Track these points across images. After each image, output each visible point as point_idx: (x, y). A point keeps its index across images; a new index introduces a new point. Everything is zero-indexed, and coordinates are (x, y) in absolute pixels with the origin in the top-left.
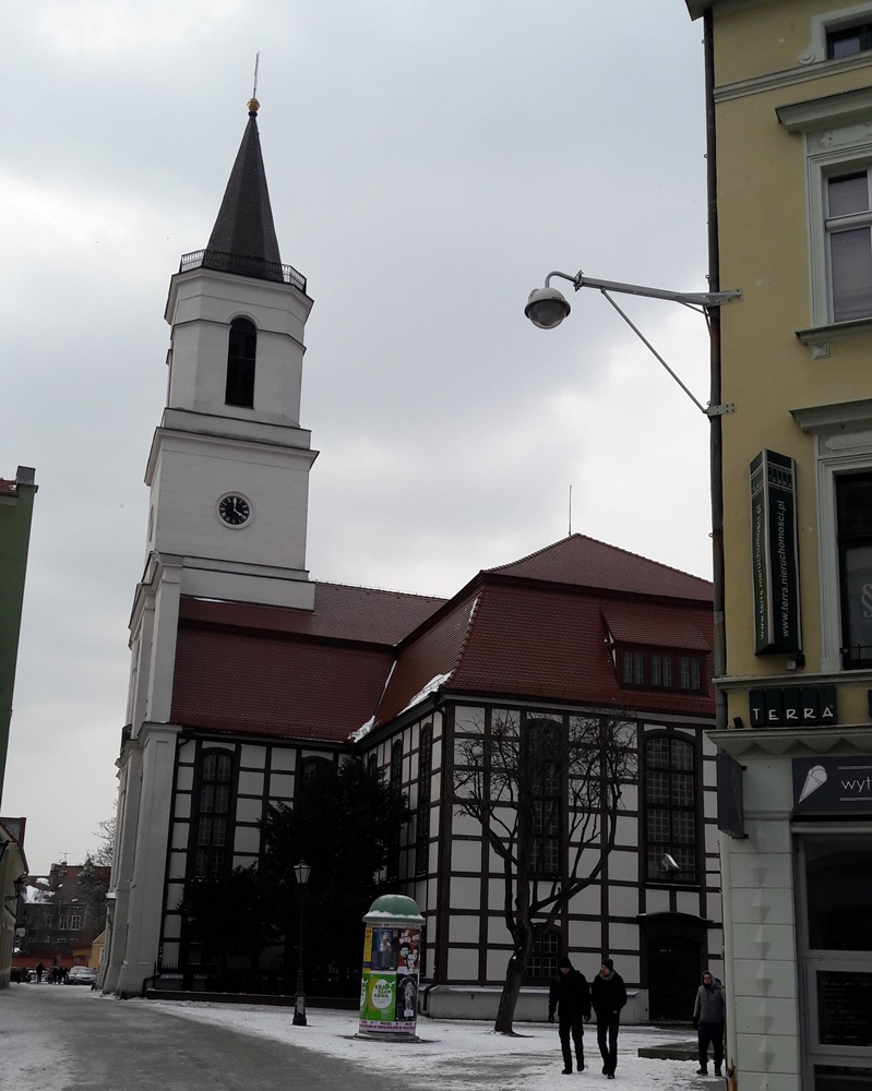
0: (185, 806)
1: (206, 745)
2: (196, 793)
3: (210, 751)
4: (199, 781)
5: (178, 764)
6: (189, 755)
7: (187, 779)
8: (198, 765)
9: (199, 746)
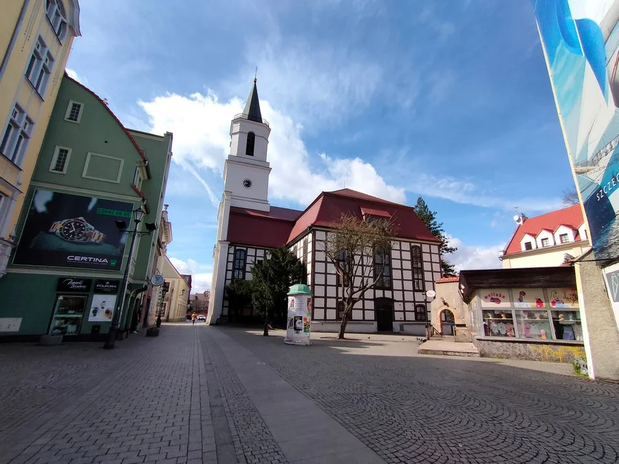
0: (230, 266)
1: (237, 248)
2: (234, 263)
3: (239, 250)
4: (235, 258)
5: (228, 253)
6: (232, 250)
7: (231, 258)
8: (235, 254)
9: (235, 248)
